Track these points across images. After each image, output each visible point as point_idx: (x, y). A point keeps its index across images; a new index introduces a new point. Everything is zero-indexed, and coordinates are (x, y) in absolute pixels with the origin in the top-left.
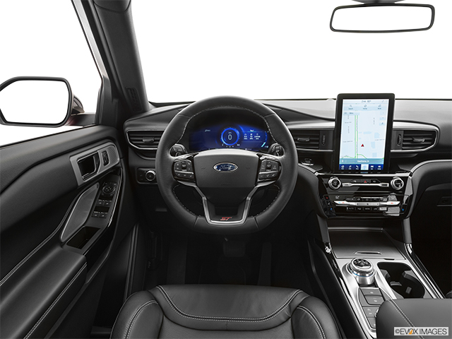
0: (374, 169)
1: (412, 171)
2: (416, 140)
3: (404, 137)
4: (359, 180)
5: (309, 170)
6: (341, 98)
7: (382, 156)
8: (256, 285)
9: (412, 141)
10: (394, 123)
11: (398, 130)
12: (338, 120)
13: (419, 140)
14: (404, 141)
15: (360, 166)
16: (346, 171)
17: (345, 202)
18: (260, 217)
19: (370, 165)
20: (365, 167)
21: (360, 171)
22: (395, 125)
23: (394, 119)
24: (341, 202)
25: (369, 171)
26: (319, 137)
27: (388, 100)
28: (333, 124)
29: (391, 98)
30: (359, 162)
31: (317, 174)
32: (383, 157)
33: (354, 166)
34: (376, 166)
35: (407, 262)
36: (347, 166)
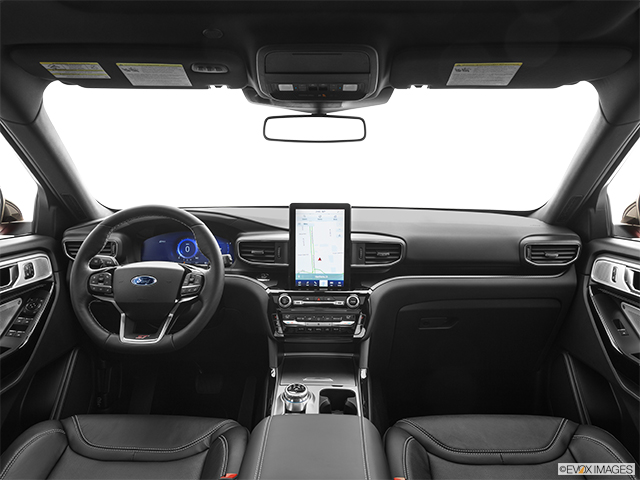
0: (333, 285)
1: (373, 288)
2: (379, 253)
3: (366, 250)
4: (312, 298)
5: (262, 287)
6: (294, 208)
9: (375, 255)
10: (352, 235)
11: (359, 243)
12: (292, 231)
13: (383, 254)
14: (367, 255)
15: (318, 282)
16: (303, 287)
17: (295, 322)
18: (177, 336)
19: (329, 282)
20: (323, 283)
21: (318, 287)
22: (354, 237)
23: (352, 230)
24: (290, 322)
25: (329, 288)
26: (273, 249)
27: (343, 210)
28: (286, 236)
29: (347, 208)
30: (317, 278)
31: (268, 291)
32: (342, 272)
33: (311, 282)
34: (336, 282)
35: (355, 389)
36: (304, 282)
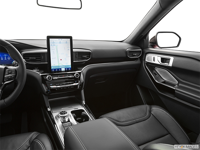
0: (67, 70)
1: (83, 69)
3: (78, 55)
4: (60, 76)
5: (37, 73)
6: (49, 38)
7: (70, 64)
8: (20, 133)
9: (82, 57)
10: (73, 49)
11: (76, 52)
12: (48, 48)
13: (85, 56)
14: (79, 57)
15: (61, 69)
16: (55, 72)
17: (55, 86)
18: (7, 100)
19: (65, 68)
20: (63, 69)
21: (61, 71)
22: (74, 50)
23: (73, 48)
24: (53, 87)
25: (65, 71)
26: (40, 56)
27: (70, 39)
30: (60, 67)
31: (41, 75)
33: (58, 69)
34: (68, 69)
35: (83, 109)
36: (55, 69)
